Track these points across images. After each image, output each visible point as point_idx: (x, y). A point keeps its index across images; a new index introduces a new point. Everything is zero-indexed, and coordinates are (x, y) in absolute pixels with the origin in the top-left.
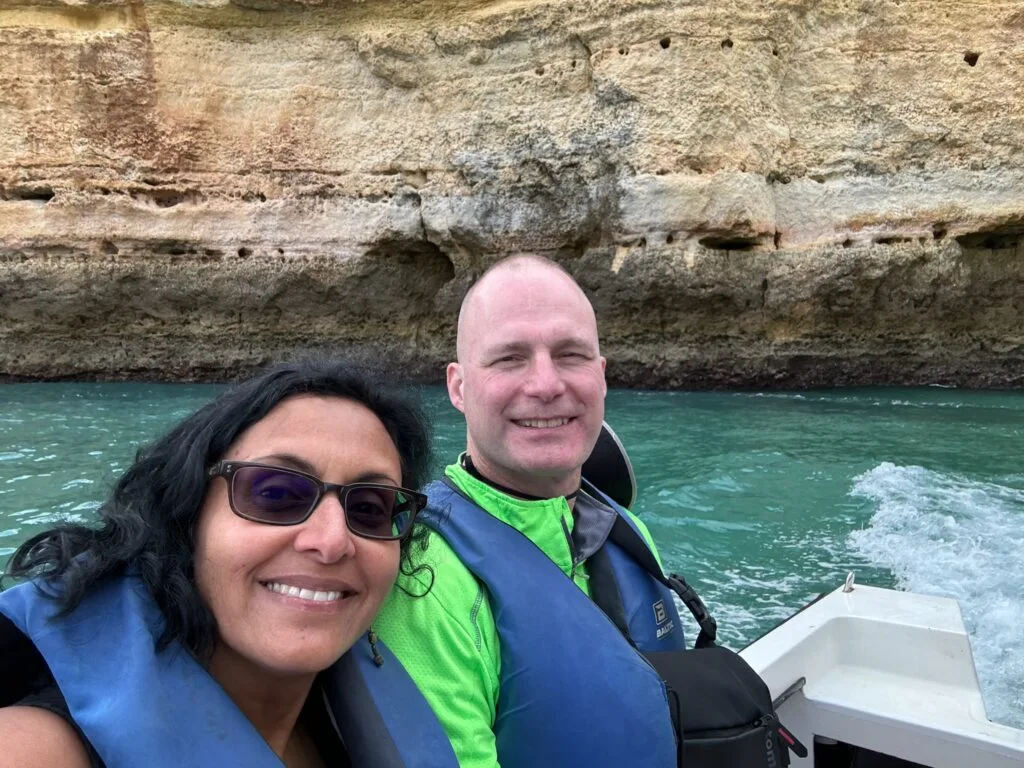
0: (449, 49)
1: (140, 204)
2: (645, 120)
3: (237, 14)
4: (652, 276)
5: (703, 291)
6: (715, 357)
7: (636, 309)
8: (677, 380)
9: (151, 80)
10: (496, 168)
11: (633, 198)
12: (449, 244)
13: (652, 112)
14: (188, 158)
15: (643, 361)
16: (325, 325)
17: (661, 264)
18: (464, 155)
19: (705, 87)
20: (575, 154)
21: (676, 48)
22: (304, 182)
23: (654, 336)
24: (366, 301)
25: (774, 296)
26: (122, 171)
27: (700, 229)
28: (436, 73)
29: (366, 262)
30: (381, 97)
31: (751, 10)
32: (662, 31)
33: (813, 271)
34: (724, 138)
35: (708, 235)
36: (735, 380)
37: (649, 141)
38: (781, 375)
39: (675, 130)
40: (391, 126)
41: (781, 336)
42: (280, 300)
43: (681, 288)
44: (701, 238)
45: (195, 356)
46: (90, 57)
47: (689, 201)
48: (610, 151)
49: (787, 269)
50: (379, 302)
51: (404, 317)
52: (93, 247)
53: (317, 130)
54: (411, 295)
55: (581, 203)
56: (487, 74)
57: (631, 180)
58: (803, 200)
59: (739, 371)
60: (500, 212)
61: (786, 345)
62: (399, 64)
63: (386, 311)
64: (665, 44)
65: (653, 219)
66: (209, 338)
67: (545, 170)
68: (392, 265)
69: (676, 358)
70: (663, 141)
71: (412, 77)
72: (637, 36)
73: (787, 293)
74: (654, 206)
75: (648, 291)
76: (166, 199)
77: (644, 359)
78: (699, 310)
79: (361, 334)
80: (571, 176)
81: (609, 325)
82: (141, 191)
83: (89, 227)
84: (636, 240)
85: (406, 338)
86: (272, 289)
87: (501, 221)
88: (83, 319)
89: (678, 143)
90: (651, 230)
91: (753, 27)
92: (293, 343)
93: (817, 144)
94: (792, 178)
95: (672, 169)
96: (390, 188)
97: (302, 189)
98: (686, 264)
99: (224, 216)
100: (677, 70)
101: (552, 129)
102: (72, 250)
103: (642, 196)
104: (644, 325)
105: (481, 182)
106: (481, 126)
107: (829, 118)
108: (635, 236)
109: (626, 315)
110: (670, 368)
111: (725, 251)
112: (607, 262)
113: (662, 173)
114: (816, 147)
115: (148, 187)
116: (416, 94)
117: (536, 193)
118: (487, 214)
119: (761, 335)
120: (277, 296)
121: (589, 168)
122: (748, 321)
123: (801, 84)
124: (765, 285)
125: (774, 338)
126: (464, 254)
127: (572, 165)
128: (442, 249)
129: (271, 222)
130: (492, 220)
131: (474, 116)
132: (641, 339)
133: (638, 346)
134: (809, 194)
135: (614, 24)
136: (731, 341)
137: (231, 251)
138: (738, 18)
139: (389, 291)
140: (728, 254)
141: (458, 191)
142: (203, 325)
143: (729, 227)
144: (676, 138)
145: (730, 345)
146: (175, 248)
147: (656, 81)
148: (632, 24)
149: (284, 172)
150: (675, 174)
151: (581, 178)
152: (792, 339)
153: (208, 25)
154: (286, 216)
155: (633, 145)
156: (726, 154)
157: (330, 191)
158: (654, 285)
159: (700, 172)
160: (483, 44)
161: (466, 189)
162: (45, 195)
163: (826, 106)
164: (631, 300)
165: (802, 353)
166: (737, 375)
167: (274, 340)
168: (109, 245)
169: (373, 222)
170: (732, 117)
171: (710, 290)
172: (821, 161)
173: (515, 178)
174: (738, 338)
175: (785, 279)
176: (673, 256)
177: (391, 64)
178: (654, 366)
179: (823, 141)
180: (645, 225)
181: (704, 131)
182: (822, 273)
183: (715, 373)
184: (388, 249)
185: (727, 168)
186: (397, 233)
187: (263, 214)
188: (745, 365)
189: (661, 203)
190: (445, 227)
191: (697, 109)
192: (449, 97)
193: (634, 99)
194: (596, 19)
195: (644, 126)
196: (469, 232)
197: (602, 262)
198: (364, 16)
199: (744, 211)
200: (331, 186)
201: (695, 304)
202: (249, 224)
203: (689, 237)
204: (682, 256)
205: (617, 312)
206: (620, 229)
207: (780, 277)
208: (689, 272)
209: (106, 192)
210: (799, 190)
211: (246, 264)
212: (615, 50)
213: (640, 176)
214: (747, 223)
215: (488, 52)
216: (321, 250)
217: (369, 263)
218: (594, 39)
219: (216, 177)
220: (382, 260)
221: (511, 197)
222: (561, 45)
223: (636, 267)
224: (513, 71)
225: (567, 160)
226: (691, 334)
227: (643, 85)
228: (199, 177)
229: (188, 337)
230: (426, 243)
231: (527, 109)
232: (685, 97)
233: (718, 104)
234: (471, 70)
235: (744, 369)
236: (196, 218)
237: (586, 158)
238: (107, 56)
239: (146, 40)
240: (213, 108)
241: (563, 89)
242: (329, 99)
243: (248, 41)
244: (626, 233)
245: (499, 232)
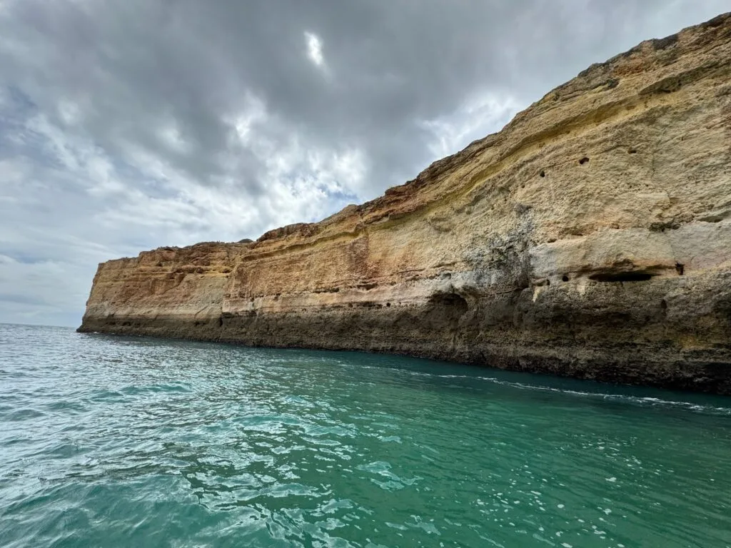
0: (459, 211)
1: (361, 291)
2: (538, 215)
3: (392, 222)
4: (554, 302)
5: (597, 310)
6: (626, 359)
7: (548, 324)
8: (590, 374)
9: (368, 250)
10: (483, 256)
11: (537, 258)
12: (463, 294)
13: (541, 211)
14: (376, 273)
15: (560, 358)
16: (415, 333)
17: (560, 295)
18: (468, 253)
19: (570, 188)
20: (510, 242)
21: (548, 175)
22: (409, 276)
23: (566, 341)
24: (430, 323)
25: (672, 312)
26: (357, 280)
27: (585, 270)
28: (455, 223)
29: (428, 305)
30: (438, 237)
31: (599, 137)
32: (538, 169)
33: (710, 290)
34: (594, 212)
35: (594, 273)
36: (650, 379)
37: (542, 226)
38: (700, 380)
39: (556, 216)
40: (441, 247)
41: (689, 345)
42: (398, 323)
43: (577, 309)
44: (590, 275)
45: (373, 345)
46: (352, 247)
47: (570, 254)
48: (524, 236)
49: (682, 291)
50: (435, 323)
51: (448, 330)
52: (347, 305)
53: (415, 255)
54: (451, 319)
55: (518, 265)
56: (474, 216)
57: (535, 248)
58: (697, 237)
59: (650, 372)
60: (485, 276)
61: (697, 353)
62: (442, 223)
63: (439, 327)
64: (543, 175)
65: (549, 268)
66: (376, 338)
67: (501, 253)
68: (441, 306)
69: (584, 358)
70: (550, 224)
71: (447, 227)
72: (527, 177)
73: (687, 310)
74: (549, 261)
75: (554, 311)
76: (368, 288)
77: (561, 357)
78: (597, 323)
79: (429, 337)
80: (511, 253)
81: (535, 334)
82: (361, 286)
83: (346, 300)
84: (544, 281)
85: (449, 340)
86: (395, 319)
87: (486, 280)
88: (342, 330)
89: (559, 223)
90: (551, 275)
91: (602, 145)
92: (404, 341)
93: (702, 195)
94: (681, 224)
95: (557, 238)
96: (437, 273)
97: (408, 278)
98: (578, 293)
99: (383, 291)
100: (551, 185)
101: (499, 233)
102: (342, 307)
103: (541, 256)
104: (555, 333)
105: (475, 263)
106: (474, 239)
107: (708, 175)
108: (543, 279)
109: (544, 328)
110: (582, 365)
111: (618, 282)
112: (530, 296)
113: (552, 241)
114: (701, 198)
115: (363, 284)
116: (451, 232)
117: (500, 264)
118: (479, 278)
119: (667, 343)
120: (397, 321)
121: (518, 247)
122: (650, 332)
123: (671, 162)
124: (664, 304)
125: (682, 346)
126: (472, 298)
127: (511, 247)
128: (462, 296)
129: (397, 292)
130: (482, 281)
131: (470, 236)
132: (557, 343)
133: (556, 348)
134: (700, 232)
135: (516, 176)
136: (638, 347)
137: (384, 304)
138: (588, 144)
139: (440, 318)
140: (622, 285)
141: (466, 269)
142: (376, 333)
143: (611, 266)
144: (558, 220)
145: (639, 351)
146: (368, 305)
147: (540, 194)
148: (522, 172)
149: (402, 273)
150: (560, 240)
151: (515, 253)
152: (701, 348)
153: (385, 228)
154: (402, 289)
155: (534, 230)
156: (599, 221)
157: (417, 277)
158: (556, 308)
159: (581, 235)
160: (469, 205)
161: (469, 268)
162: (337, 290)
163: (700, 168)
164: (543, 318)
165: (718, 361)
166: (649, 375)
167: (396, 339)
168: (351, 305)
169: (431, 288)
170: (597, 199)
171: (603, 310)
172: (712, 206)
173: (490, 259)
174: (645, 345)
175: (681, 298)
176: (568, 289)
177: (438, 224)
178: (569, 363)
179: (707, 192)
180: (547, 272)
181: (576, 212)
182: (720, 291)
183: (629, 372)
184: (437, 298)
185: (599, 229)
186: (440, 291)
187: (395, 289)
188: (655, 368)
189: (553, 258)
190: (460, 286)
191: (567, 201)
192: (460, 231)
193: (529, 208)
194: (509, 177)
195: (538, 219)
196: (471, 288)
197: (528, 296)
198: (429, 210)
199: (621, 254)
200: (418, 275)
201: (592, 320)
202: (390, 294)
203: (579, 276)
204: (576, 288)
205: (538, 325)
206: (533, 276)
207: (675, 297)
208: (581, 298)
209: (351, 287)
210: (690, 231)
211: (388, 309)
212: (520, 187)
213: (539, 246)
214: (627, 262)
215: (472, 207)
216: (413, 302)
217: (430, 305)
218: (510, 186)
219: (383, 278)
220: (436, 304)
221: (490, 268)
222: (498, 195)
223: (543, 297)
224: (484, 212)
225: (507, 246)
226: (594, 340)
227: (533, 199)
228: (378, 279)
229: (371, 338)
230: (453, 295)
231: (490, 227)
232: (559, 197)
233: (583, 194)
234: (468, 216)
235: (655, 371)
236: (375, 293)
237: (516, 242)
238: (356, 245)
239: (367, 238)
240: (385, 255)
241: (502, 212)
242: (419, 243)
243: (397, 230)
244: (538, 278)
245: (486, 286)
